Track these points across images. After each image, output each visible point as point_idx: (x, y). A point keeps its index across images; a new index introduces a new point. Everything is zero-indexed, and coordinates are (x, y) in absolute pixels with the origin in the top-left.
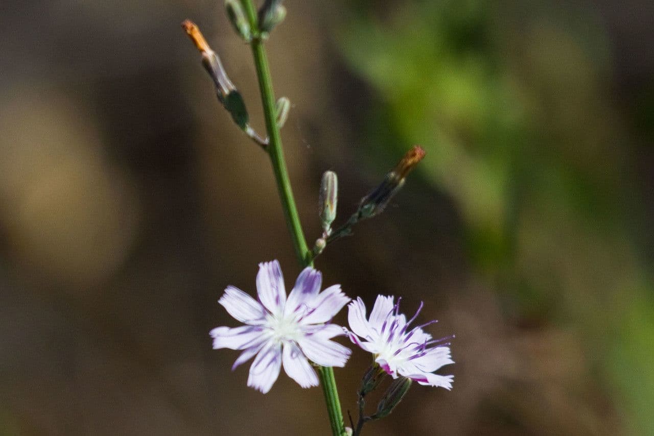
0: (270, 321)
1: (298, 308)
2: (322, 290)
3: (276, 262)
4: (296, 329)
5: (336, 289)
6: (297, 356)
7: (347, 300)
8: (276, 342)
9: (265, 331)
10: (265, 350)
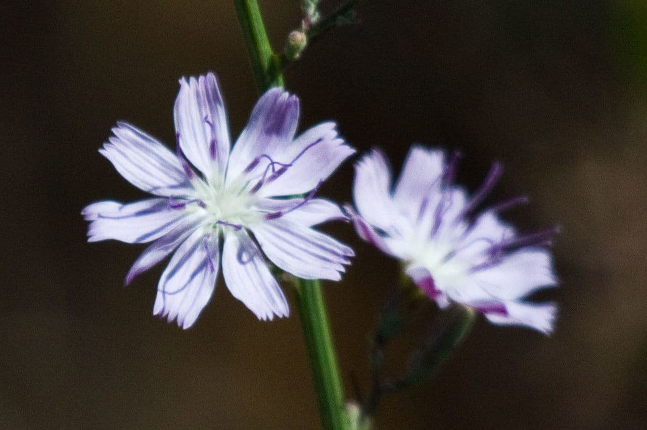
0: (199, 190)
1: (254, 164)
2: (301, 130)
3: (211, 77)
4: (248, 206)
5: (327, 130)
6: (251, 259)
7: (348, 151)
8: (210, 230)
9: (189, 208)
10: (188, 245)
